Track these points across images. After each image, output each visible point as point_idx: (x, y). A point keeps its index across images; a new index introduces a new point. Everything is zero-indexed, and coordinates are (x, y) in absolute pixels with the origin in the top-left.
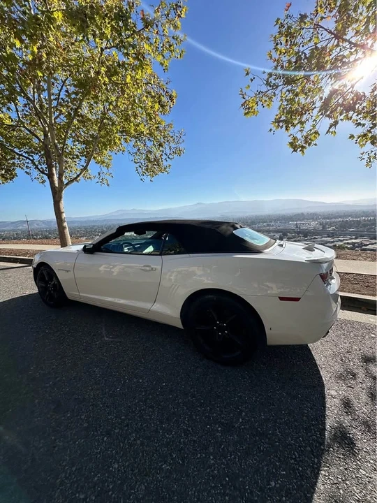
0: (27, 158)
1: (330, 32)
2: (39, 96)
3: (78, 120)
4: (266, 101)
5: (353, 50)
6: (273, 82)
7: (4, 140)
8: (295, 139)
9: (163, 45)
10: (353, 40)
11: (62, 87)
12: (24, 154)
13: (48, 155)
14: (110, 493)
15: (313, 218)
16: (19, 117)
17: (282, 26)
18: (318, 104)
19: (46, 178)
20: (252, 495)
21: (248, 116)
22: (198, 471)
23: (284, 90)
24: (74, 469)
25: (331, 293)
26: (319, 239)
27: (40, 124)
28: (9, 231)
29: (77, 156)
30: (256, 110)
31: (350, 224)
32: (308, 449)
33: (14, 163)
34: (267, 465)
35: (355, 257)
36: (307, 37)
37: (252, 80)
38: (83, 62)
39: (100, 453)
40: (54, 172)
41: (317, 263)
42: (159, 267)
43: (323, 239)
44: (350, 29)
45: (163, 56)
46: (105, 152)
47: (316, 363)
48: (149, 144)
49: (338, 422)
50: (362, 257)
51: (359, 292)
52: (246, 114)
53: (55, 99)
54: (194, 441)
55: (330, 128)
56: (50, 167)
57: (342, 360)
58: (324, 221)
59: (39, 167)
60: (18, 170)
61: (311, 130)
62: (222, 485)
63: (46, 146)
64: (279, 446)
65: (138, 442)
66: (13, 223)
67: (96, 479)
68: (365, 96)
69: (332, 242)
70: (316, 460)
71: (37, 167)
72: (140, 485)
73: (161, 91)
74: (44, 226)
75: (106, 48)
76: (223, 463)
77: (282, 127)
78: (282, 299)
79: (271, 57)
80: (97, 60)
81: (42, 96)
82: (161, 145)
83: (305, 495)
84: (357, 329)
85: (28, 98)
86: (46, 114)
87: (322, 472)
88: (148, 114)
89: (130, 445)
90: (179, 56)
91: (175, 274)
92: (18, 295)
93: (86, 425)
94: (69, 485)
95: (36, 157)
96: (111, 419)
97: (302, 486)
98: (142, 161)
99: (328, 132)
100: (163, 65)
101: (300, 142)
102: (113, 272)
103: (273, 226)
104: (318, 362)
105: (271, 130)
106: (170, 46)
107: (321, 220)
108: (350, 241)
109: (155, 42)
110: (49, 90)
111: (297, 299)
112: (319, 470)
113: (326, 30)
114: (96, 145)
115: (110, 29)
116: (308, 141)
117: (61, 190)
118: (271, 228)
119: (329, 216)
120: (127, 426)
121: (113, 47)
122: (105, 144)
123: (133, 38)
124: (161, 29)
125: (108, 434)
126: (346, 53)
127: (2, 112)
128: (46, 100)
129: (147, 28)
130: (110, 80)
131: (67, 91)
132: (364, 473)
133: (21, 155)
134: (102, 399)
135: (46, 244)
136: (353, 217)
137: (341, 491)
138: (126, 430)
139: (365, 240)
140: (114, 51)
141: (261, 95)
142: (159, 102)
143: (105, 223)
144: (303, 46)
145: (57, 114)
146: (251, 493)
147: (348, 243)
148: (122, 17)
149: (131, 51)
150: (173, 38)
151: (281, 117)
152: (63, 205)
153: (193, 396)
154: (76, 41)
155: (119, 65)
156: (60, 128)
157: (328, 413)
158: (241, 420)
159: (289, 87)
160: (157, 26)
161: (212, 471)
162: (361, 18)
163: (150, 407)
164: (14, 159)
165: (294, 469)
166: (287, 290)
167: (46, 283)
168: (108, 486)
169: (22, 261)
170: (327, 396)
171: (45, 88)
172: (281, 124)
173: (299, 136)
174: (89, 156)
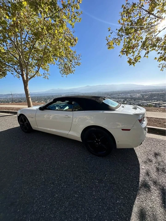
0: (12, 67)
1: (146, 11)
2: (16, 39)
3: (34, 50)
4: (117, 42)
5: (156, 20)
6: (121, 34)
7: (1, 59)
8: (130, 59)
9: (72, 16)
10: (156, 15)
11: (27, 35)
12: (10, 65)
13: (21, 65)
14: (55, 205)
15: (138, 92)
16: (8, 49)
17: (125, 8)
18: (140, 44)
19: (20, 76)
20: (110, 206)
21: (109, 49)
22: (89, 197)
23: (126, 38)
24: (40, 196)
25: (143, 127)
26: (141, 102)
27: (17, 51)
28: (4, 98)
29: (34, 66)
30: (113, 46)
31: (155, 95)
32: (132, 189)
33: (6, 69)
34: (116, 195)
35: (155, 110)
36: (136, 13)
37: (111, 33)
38: (36, 25)
39: (50, 191)
40: (24, 73)
41: (138, 115)
42: (71, 116)
43: (143, 101)
44: (155, 8)
45: (72, 21)
46: (46, 64)
47: (136, 156)
48: (66, 60)
49: (144, 179)
50: (159, 110)
51: (156, 126)
52: (108, 48)
53: (24, 41)
54: (87, 186)
55: (145, 55)
56: (22, 71)
57: (147, 154)
58: (143, 94)
59: (17, 71)
60: (8, 72)
61: (137, 55)
62: (98, 202)
63: (20, 62)
64: (121, 188)
65: (65, 186)
66: (5, 95)
67: (49, 200)
68: (162, 39)
69: (146, 103)
70: (135, 193)
71: (16, 71)
72: (66, 202)
73: (71, 37)
74: (19, 96)
75: (46, 17)
76: (99, 194)
77: (124, 54)
78: (123, 130)
79: (120, 23)
80: (42, 23)
81: (18, 39)
82: (71, 61)
83: (130, 206)
84: (155, 142)
85: (12, 41)
86: (20, 47)
87: (137, 197)
88: (66, 48)
89: (62, 188)
90: (79, 21)
91: (78, 118)
92: (11, 128)
93: (44, 180)
94: (39, 202)
95: (16, 67)
96: (54, 178)
97: (129, 202)
98: (62, 68)
99: (145, 56)
100: (71, 25)
101: (133, 61)
102: (50, 118)
103: (120, 96)
104: (137, 155)
105: (120, 55)
106: (75, 16)
107: (142, 93)
108: (154, 102)
109: (68, 15)
110: (21, 36)
111: (129, 130)
112: (136, 197)
113: (145, 10)
114: (42, 61)
115: (48, 9)
116: (136, 60)
117: (27, 81)
118: (120, 97)
119: (145, 92)
120: (60, 180)
121: (49, 17)
122: (46, 61)
123: (58, 13)
124: (71, 9)
125: (53, 183)
126: (153, 21)
127: (1, 47)
128: (20, 41)
129: (65, 8)
130: (48, 32)
131: (29, 37)
132: (153, 197)
133: (9, 66)
134: (50, 170)
135: (21, 105)
136: (156, 92)
137: (144, 204)
138: (60, 182)
139: (161, 102)
140: (50, 19)
141: (115, 40)
142: (70, 42)
143: (46, 95)
144: (134, 17)
145: (24, 47)
146: (109, 205)
147: (153, 103)
148: (53, 4)
149: (57, 19)
150: (76, 13)
151: (124, 49)
152: (28, 88)
153: (87, 169)
154: (32, 14)
155: (52, 25)
156: (26, 54)
157: (141, 175)
158: (106, 178)
159: (128, 36)
160: (69, 8)
161: (94, 197)
162: (160, 3)
163: (69, 173)
164: (6, 67)
165: (126, 196)
166: (126, 126)
167: (23, 122)
168: (54, 203)
169: (11, 113)
170: (141, 169)
171: (19, 35)
172: (124, 53)
173: (132, 58)
174: (39, 66)
